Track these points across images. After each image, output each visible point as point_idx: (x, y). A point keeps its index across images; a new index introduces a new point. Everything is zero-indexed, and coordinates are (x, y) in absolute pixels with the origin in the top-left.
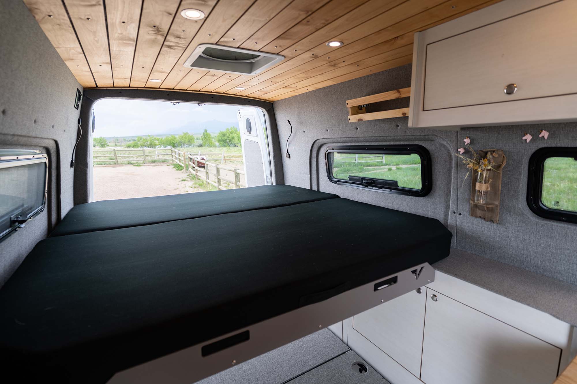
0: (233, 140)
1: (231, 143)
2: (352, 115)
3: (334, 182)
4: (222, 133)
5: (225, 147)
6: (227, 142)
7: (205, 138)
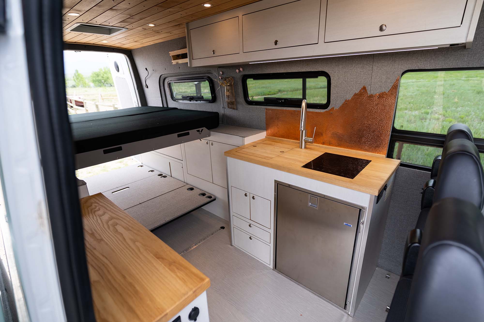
0: (108, 80)
1: (107, 83)
2: (174, 60)
3: (175, 100)
4: (95, 73)
5: (101, 87)
6: (102, 82)
7: (77, 79)
